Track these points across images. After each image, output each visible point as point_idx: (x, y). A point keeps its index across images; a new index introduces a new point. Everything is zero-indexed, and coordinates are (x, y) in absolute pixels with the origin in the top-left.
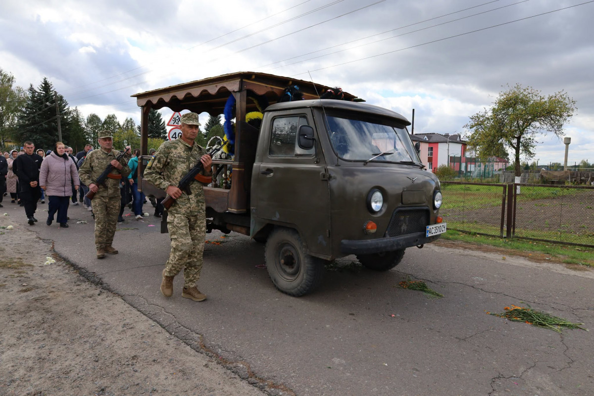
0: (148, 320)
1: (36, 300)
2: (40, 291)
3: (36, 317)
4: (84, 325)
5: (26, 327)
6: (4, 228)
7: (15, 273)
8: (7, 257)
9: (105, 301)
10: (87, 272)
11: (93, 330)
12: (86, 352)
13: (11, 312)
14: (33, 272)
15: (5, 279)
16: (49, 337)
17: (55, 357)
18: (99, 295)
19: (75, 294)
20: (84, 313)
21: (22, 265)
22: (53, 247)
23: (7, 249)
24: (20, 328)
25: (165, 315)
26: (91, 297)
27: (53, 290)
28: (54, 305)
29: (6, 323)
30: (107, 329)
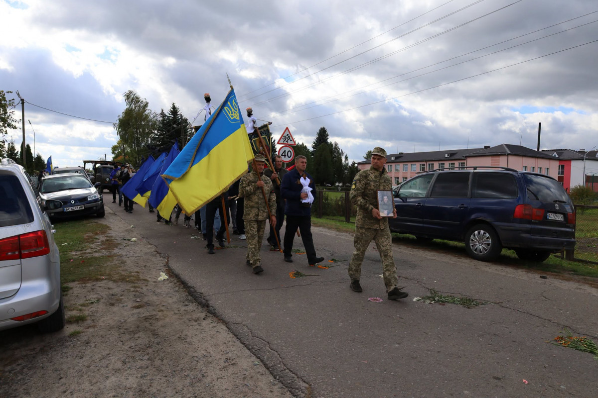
0: (251, 356)
1: (146, 319)
2: (151, 308)
3: (143, 338)
4: (186, 354)
5: (132, 350)
6: (129, 240)
7: (132, 287)
8: (127, 270)
9: (209, 328)
10: (195, 291)
11: (195, 362)
12: (185, 389)
13: (121, 331)
14: (147, 288)
15: (123, 293)
16: (152, 365)
17: (155, 391)
18: (204, 319)
19: (182, 316)
20: (188, 340)
21: (139, 280)
22: (167, 262)
23: (128, 261)
24: (127, 351)
25: (269, 352)
26: (196, 321)
27: (163, 308)
28: (162, 326)
29: (115, 343)
30: (209, 363)
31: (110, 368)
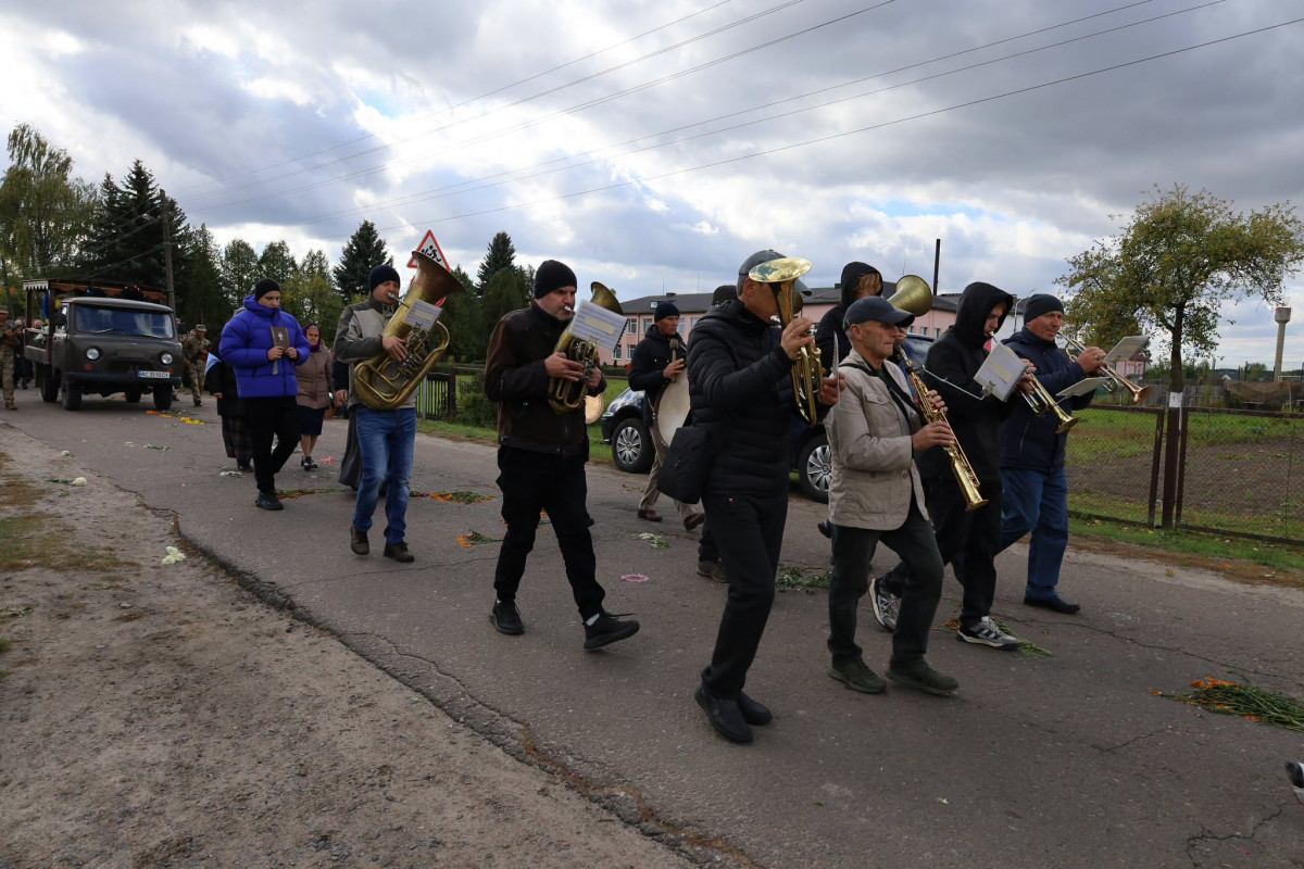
0: (401, 689)
1: (155, 639)
2: (160, 619)
3: (160, 676)
4: (265, 695)
5: (141, 697)
6: (66, 483)
7: (104, 579)
8: (83, 545)
9: (304, 645)
10: (258, 580)
11: (287, 708)
12: (277, 755)
13: (104, 664)
14: (141, 579)
15: (84, 592)
17: (212, 763)
18: (289, 631)
19: (238, 628)
20: (263, 670)
21: (116, 564)
22: (177, 527)
23: (80, 527)
24: (129, 699)
25: (438, 678)
26: (272, 636)
27: (188, 618)
29: (97, 687)
30: (317, 707)
31: (100, 732)
